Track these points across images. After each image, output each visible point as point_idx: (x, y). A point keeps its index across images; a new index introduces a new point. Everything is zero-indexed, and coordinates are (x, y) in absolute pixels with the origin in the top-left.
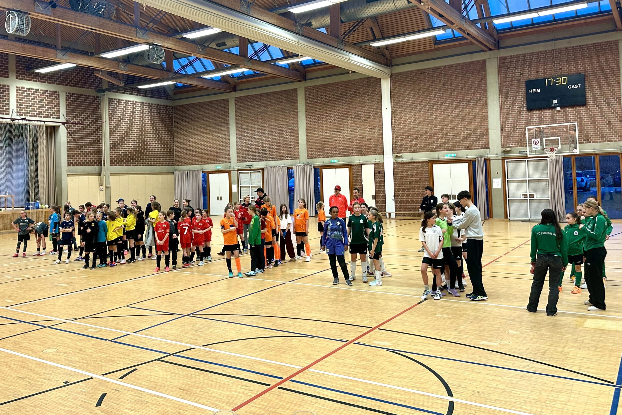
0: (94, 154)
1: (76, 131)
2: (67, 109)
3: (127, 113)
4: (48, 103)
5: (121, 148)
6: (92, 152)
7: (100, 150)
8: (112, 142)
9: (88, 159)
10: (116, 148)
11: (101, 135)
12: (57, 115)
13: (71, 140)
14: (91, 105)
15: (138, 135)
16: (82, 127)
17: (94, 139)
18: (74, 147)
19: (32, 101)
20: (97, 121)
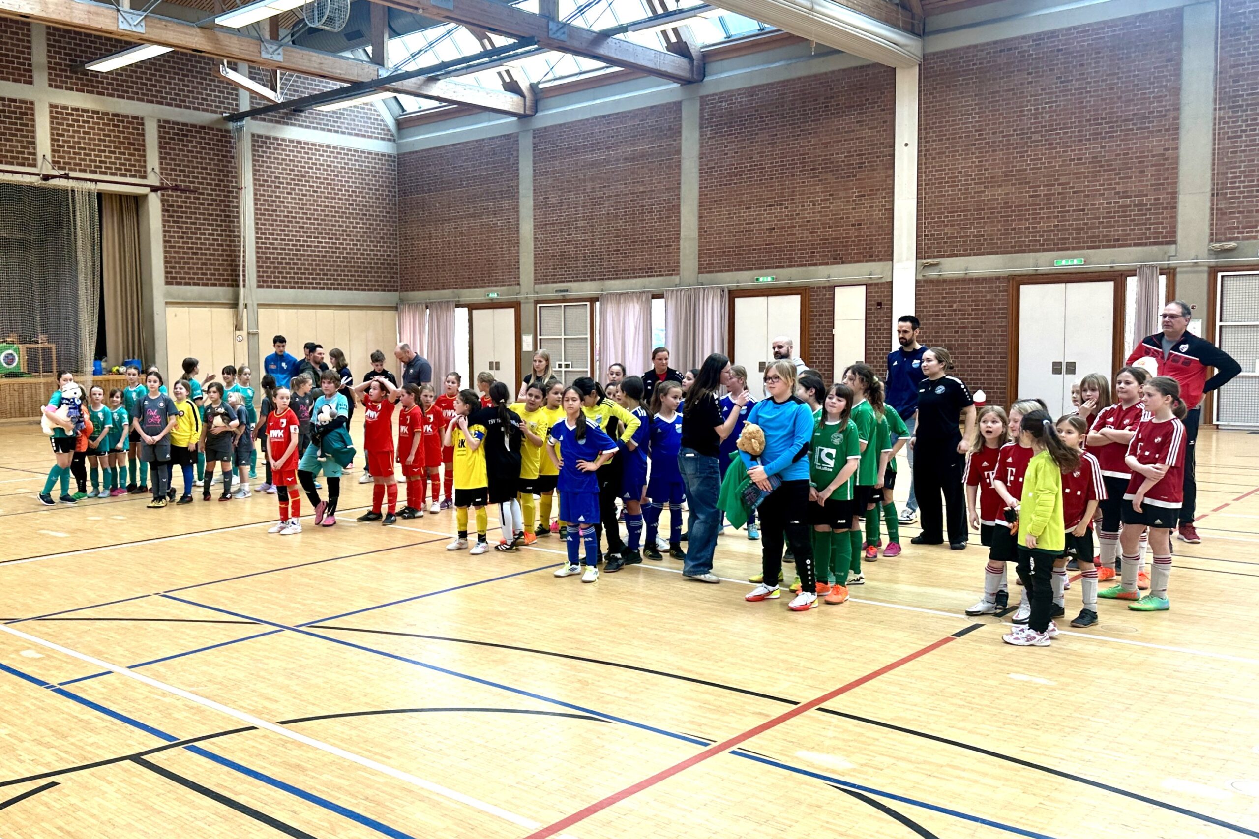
0: (223, 260)
1: (182, 207)
2: (161, 158)
3: (293, 170)
4: (120, 142)
5: (282, 249)
6: (219, 255)
7: (235, 251)
8: (262, 234)
9: (210, 269)
10: (269, 248)
11: (238, 217)
12: (140, 171)
13: (173, 227)
14: (213, 149)
15: (317, 219)
16: (195, 198)
17: (221, 226)
18: (179, 242)
19: (84, 138)
20: (228, 187)
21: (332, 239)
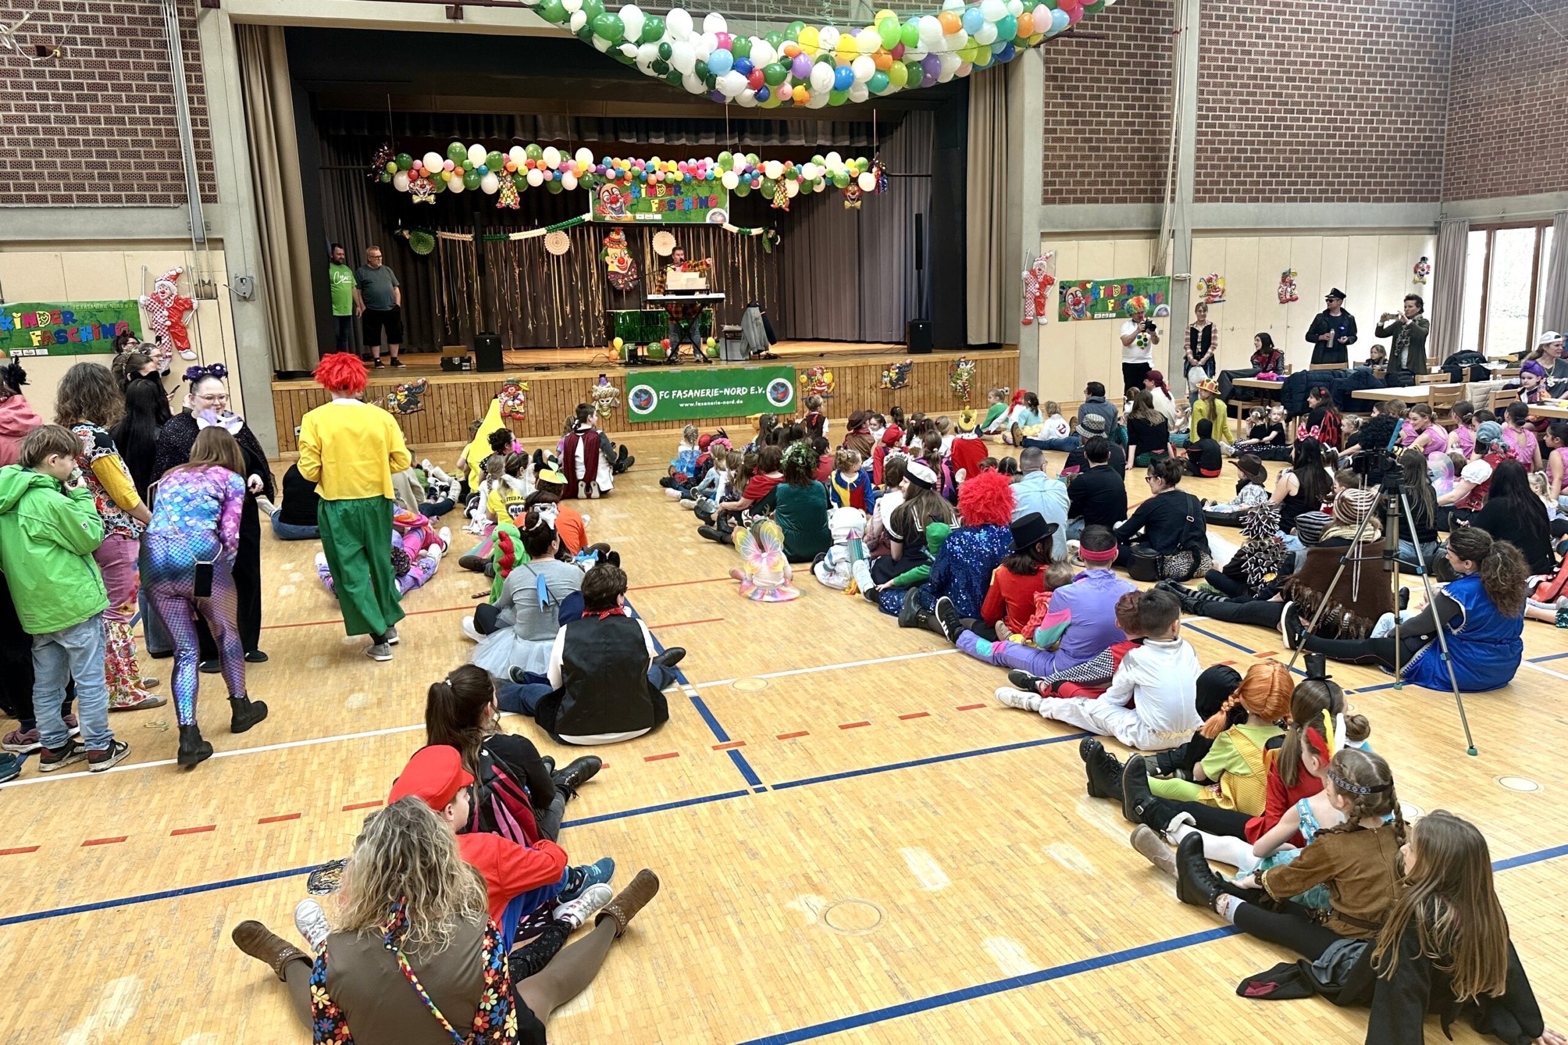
0: (1140, 158)
1: (1078, 70)
5: (1240, 134)
6: (1134, 149)
7: (1160, 141)
9: (1117, 175)
10: (1219, 134)
11: (1169, 83)
15: (1306, 80)
17: (1141, 99)
18: (1069, 131)
20: (1157, 31)
21: (1329, 113)
